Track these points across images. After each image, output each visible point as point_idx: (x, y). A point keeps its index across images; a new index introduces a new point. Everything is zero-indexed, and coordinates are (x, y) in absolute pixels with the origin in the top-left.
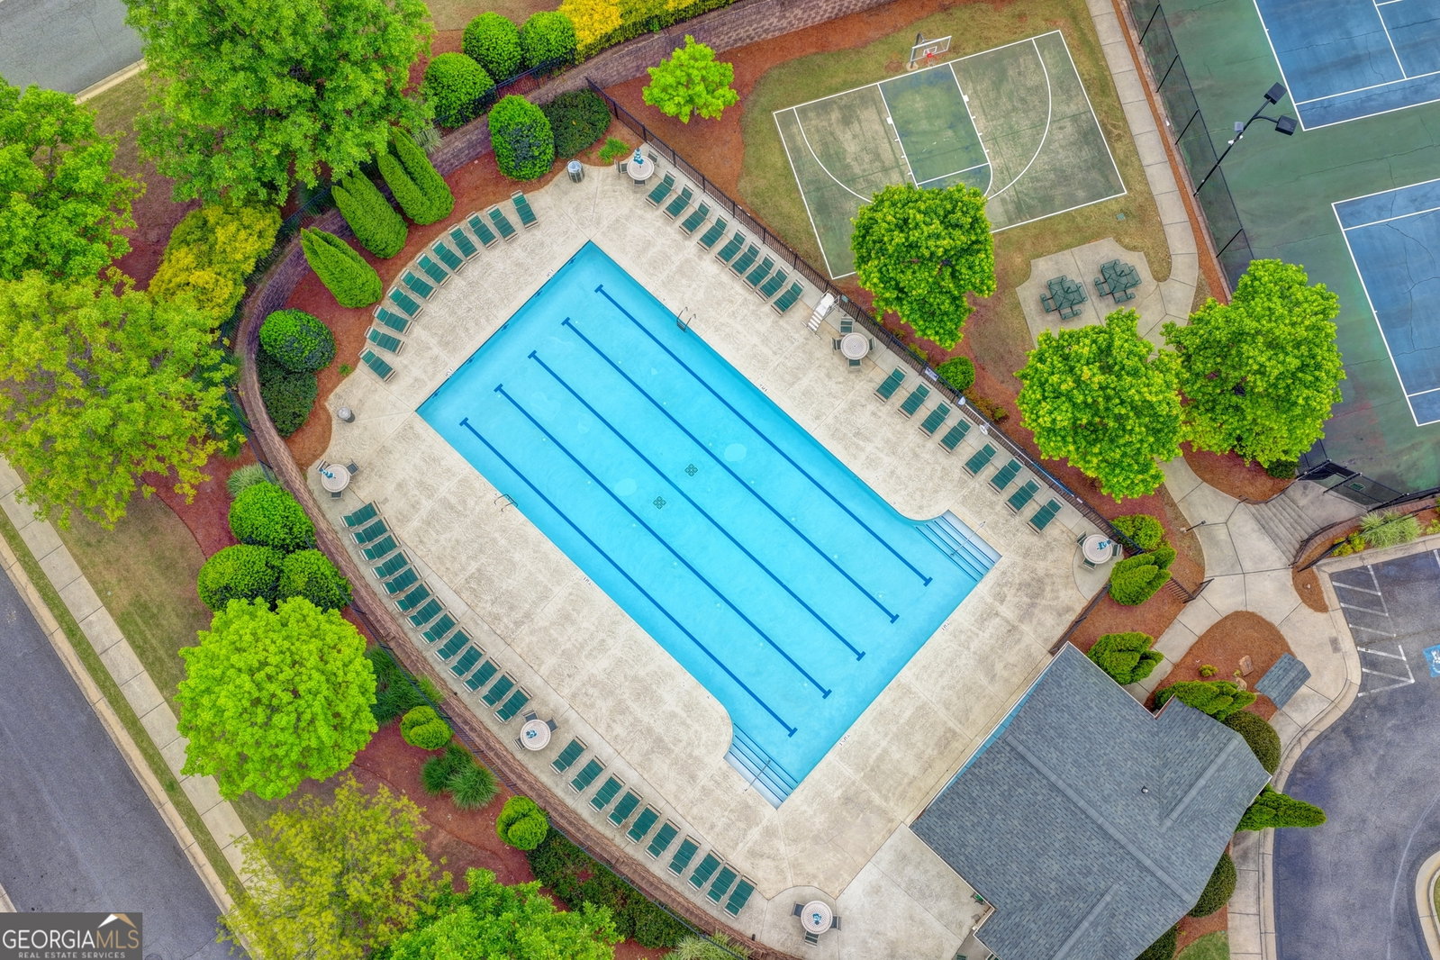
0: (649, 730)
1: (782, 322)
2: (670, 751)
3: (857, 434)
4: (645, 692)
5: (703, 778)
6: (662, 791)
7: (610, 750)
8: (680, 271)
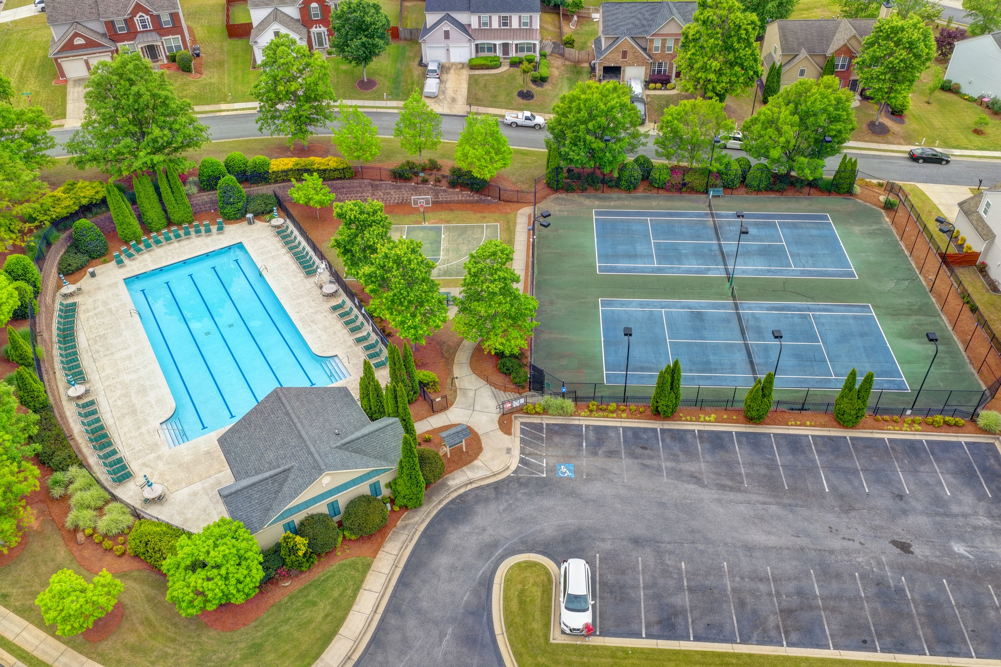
0: (133, 406)
1: (305, 280)
2: (137, 415)
3: (312, 322)
4: (143, 391)
5: (144, 429)
6: (119, 430)
7: (108, 409)
8: (273, 257)
